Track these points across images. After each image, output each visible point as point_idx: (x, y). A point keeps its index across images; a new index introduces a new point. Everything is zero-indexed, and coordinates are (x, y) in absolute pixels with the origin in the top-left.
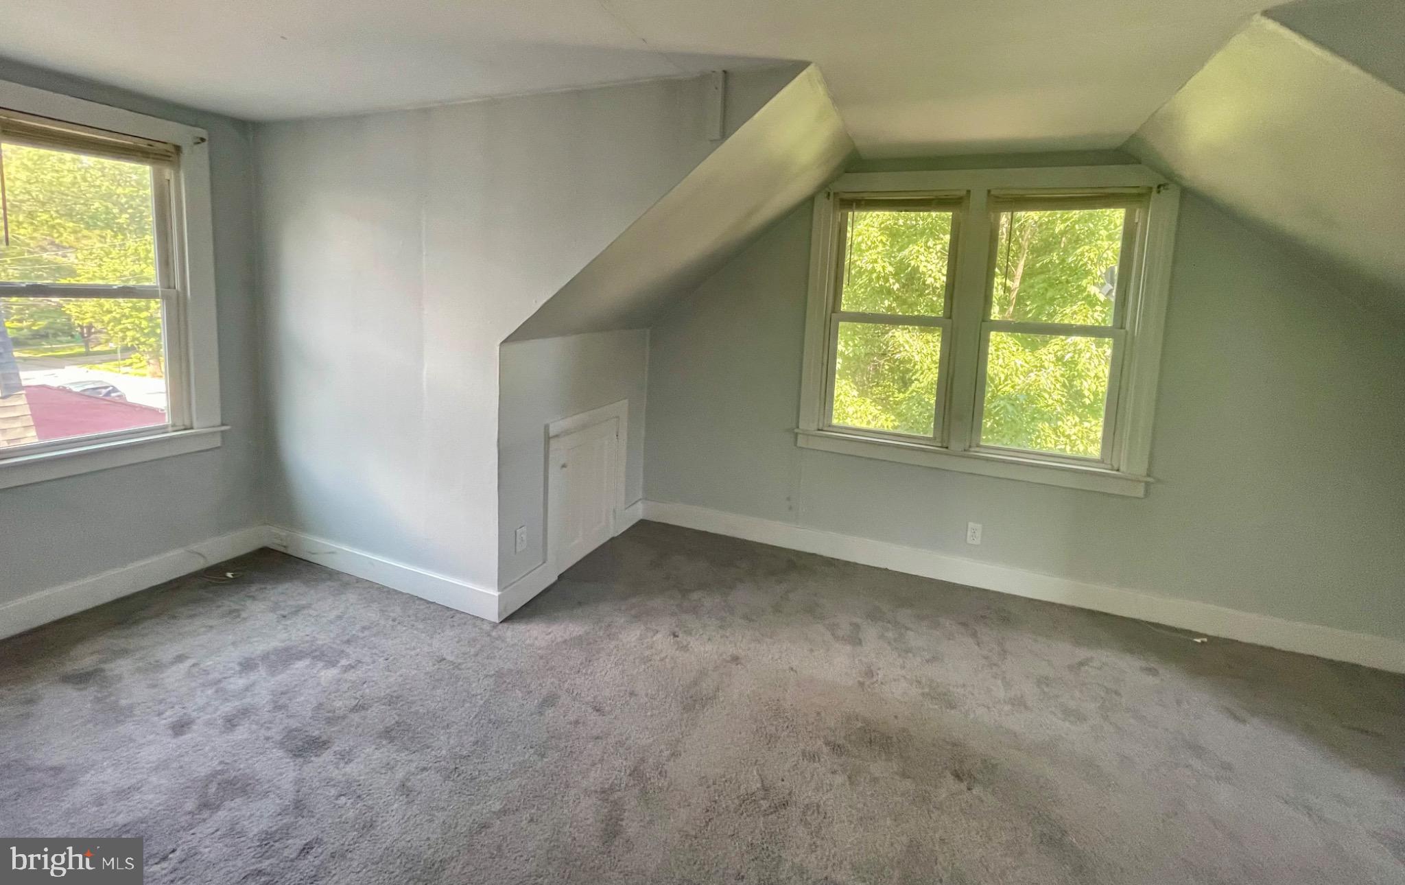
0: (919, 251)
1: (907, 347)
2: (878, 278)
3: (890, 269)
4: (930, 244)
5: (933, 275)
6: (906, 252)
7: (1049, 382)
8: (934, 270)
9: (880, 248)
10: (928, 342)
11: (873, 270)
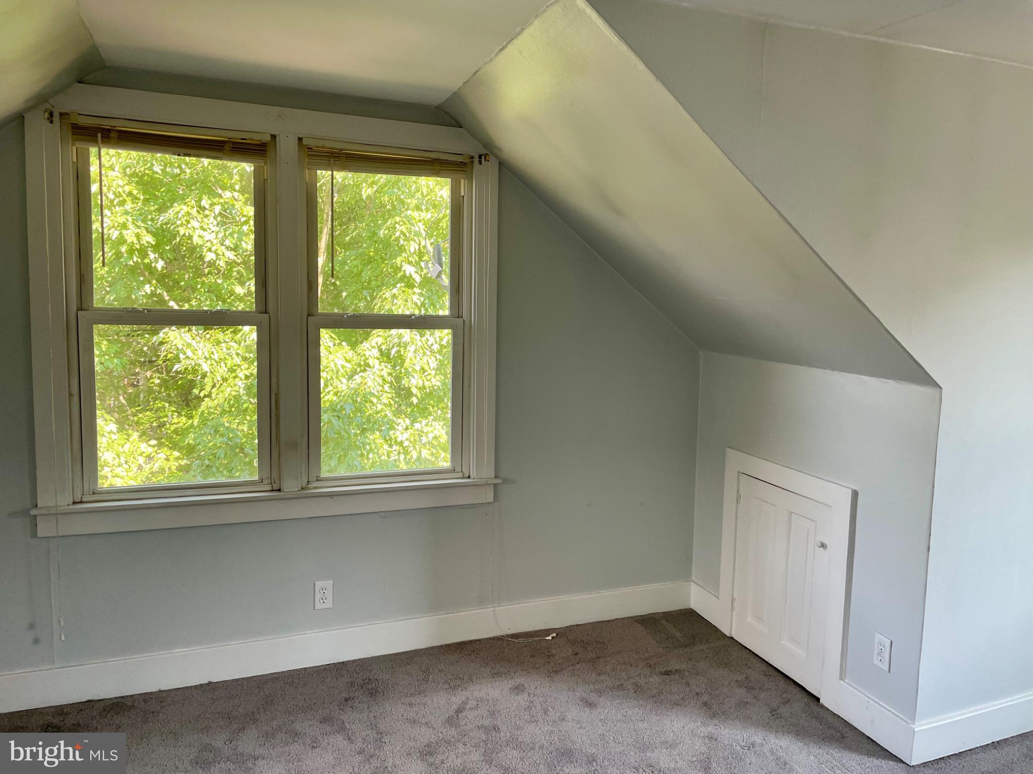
0: (189, 214)
1: (189, 353)
2: (131, 251)
3: (148, 239)
4: (205, 203)
5: (213, 249)
6: (170, 214)
7: (376, 384)
8: (215, 242)
9: (129, 206)
10: (218, 343)
11: (121, 241)
